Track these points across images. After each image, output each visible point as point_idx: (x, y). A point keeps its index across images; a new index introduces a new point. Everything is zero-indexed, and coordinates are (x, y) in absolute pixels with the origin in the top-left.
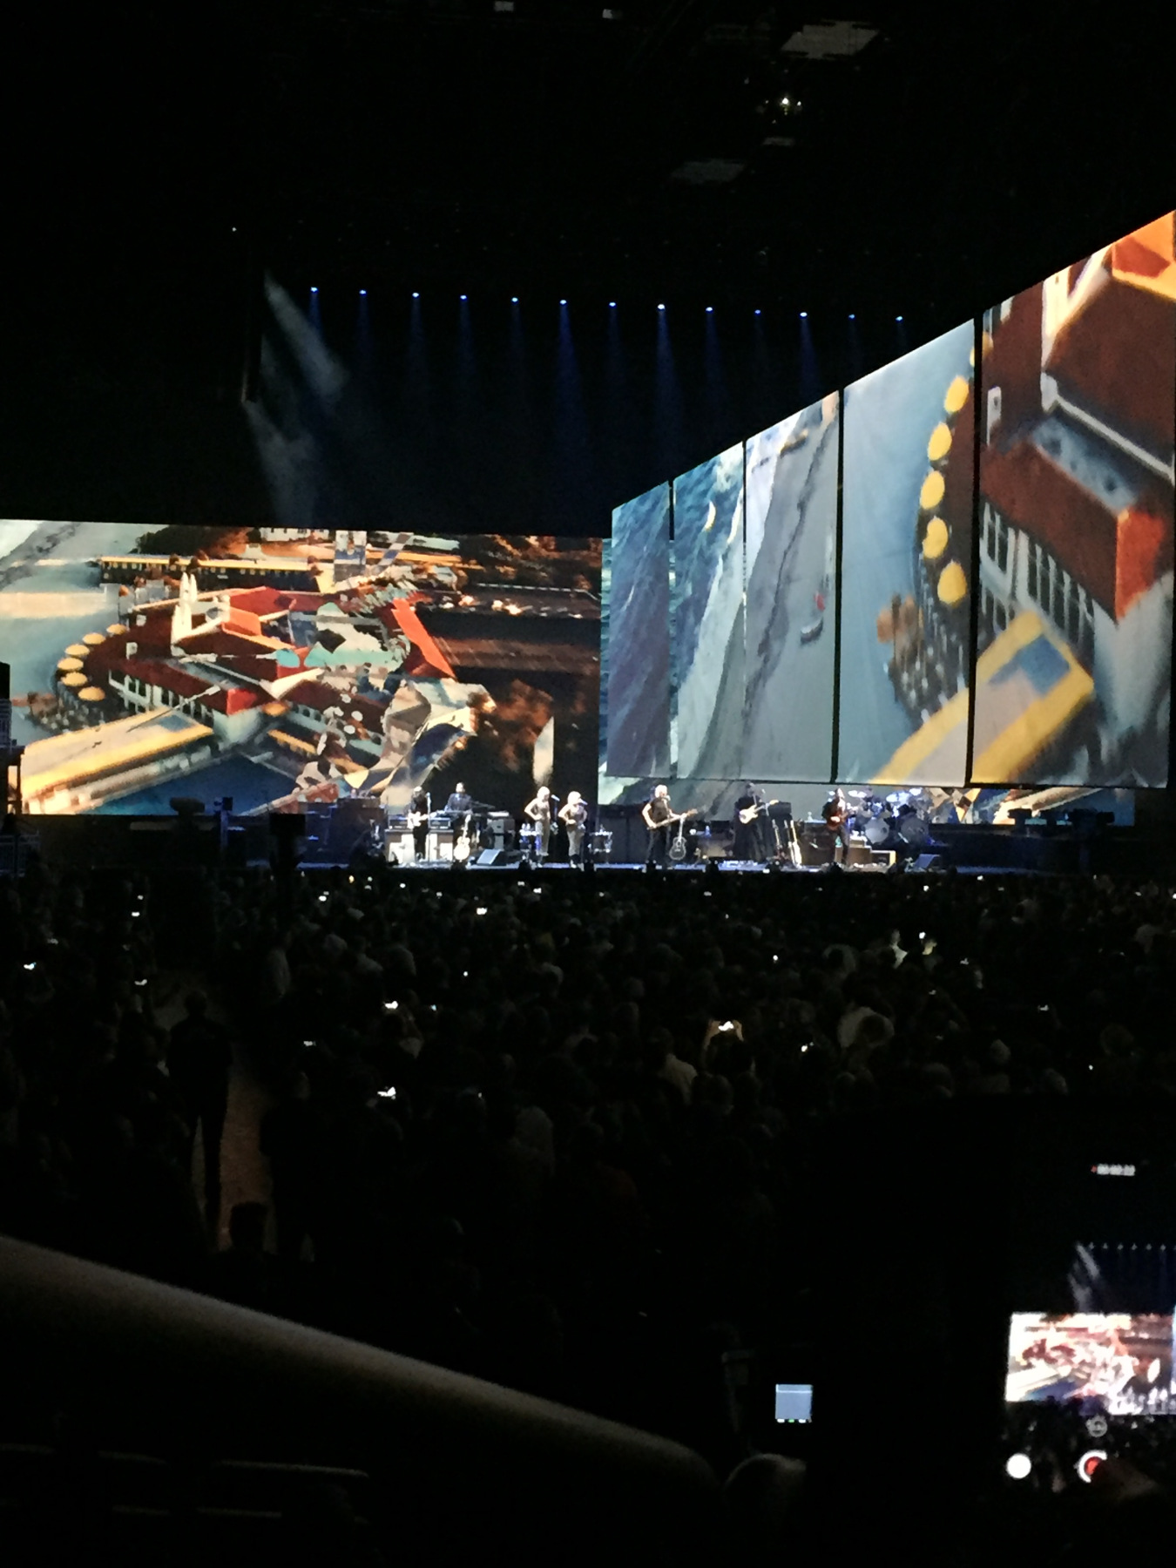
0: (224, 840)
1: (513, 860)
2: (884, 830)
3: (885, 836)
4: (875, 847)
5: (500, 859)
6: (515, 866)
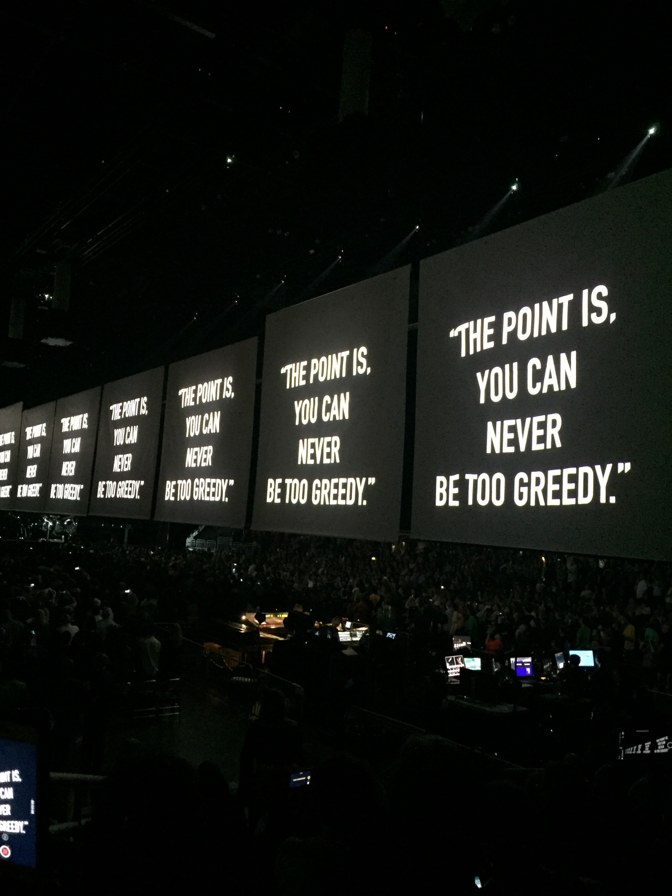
2: (61, 529)
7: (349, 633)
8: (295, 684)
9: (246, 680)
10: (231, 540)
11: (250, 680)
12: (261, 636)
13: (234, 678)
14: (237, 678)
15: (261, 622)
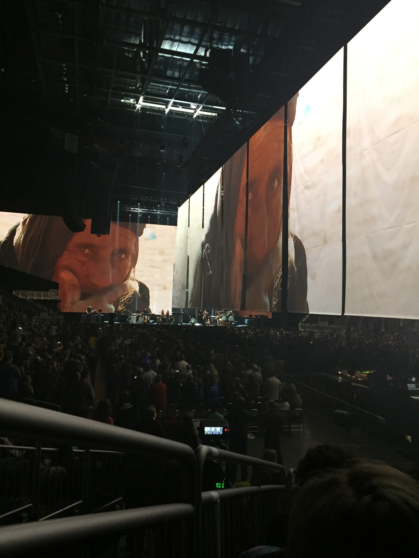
0: (100, 317)
1: (155, 323)
2: (225, 318)
3: (225, 320)
4: (224, 321)
5: (153, 322)
6: (156, 324)
7: (415, 385)
8: (378, 417)
9: (345, 412)
10: (327, 323)
11: (347, 412)
12: (352, 385)
13: (337, 410)
14: (339, 410)
15: (351, 376)
